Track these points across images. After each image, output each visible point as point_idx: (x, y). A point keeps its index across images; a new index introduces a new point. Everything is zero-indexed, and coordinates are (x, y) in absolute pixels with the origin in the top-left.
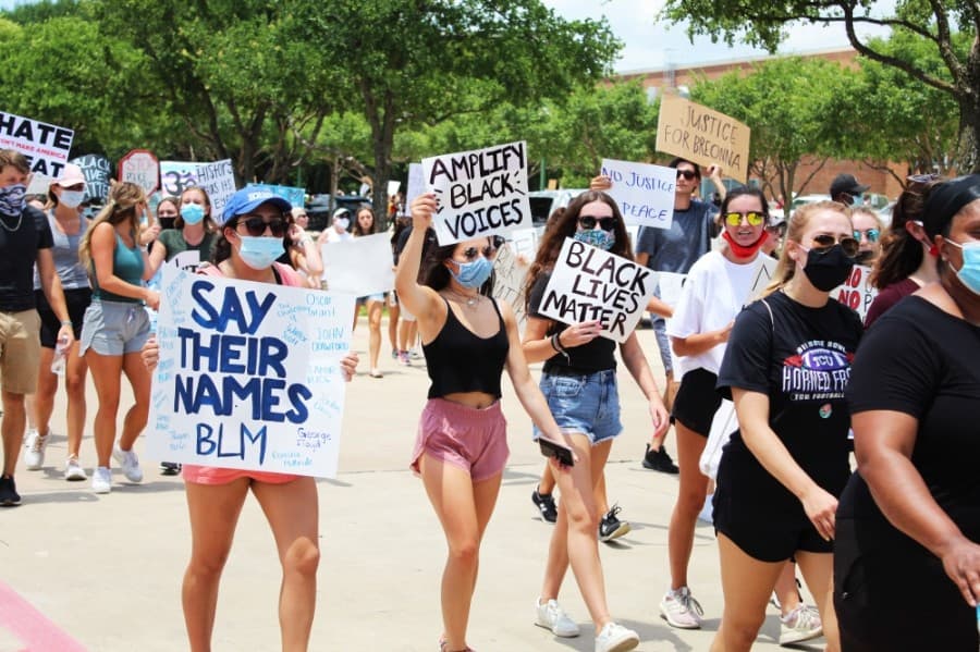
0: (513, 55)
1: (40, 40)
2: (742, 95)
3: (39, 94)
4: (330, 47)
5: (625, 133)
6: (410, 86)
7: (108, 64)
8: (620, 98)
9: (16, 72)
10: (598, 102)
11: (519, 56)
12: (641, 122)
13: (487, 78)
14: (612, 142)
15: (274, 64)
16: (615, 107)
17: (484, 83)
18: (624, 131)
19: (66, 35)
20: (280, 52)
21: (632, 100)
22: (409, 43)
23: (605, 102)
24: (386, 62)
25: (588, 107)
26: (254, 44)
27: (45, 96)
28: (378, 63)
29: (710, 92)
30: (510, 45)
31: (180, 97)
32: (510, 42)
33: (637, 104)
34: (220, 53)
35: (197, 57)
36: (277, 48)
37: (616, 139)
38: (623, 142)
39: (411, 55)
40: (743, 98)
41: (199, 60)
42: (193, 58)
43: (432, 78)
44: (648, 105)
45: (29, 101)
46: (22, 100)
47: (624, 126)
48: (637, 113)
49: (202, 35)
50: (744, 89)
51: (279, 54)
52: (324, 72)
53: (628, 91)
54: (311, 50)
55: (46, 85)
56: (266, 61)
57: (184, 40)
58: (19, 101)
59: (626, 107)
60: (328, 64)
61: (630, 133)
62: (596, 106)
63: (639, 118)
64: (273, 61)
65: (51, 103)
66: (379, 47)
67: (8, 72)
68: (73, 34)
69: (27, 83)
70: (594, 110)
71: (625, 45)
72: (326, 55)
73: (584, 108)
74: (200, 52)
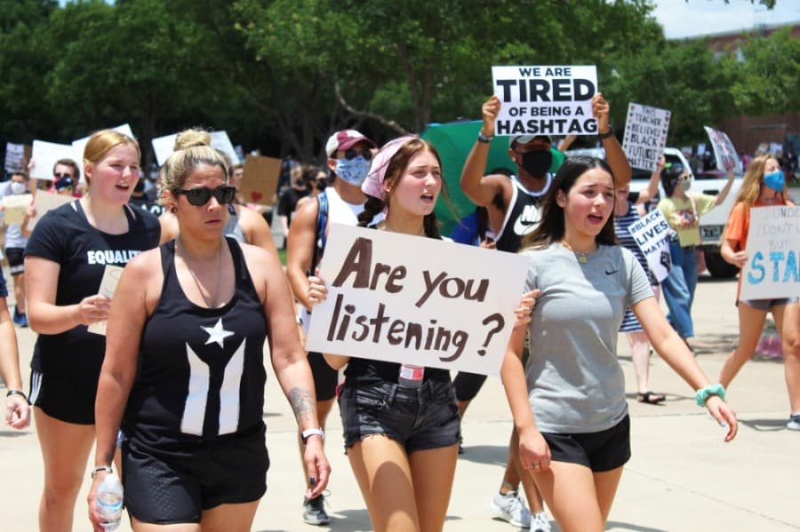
0: (545, 19)
1: (127, 19)
2: (793, 51)
3: (125, 70)
4: (367, 17)
5: (690, 92)
6: (444, 52)
7: (173, 39)
8: (685, 59)
9: (105, 49)
10: (663, 63)
11: (550, 20)
12: (705, 82)
13: (518, 42)
14: (676, 101)
15: (313, 35)
16: (680, 68)
17: (515, 47)
18: (688, 90)
19: (150, 13)
20: (318, 23)
21: (696, 60)
22: (442, 10)
23: (669, 63)
24: (421, 30)
25: (653, 68)
26: (295, 16)
27: (131, 72)
28: (412, 31)
29: (762, 49)
30: (541, 10)
31: (241, 70)
32: (541, 7)
33: (701, 63)
34: (270, 26)
35: (248, 29)
36: (315, 19)
37: (681, 98)
38: (688, 101)
39: (444, 23)
40: (794, 54)
41: (251, 33)
42: (245, 31)
43: (463, 43)
44: (712, 64)
45: (116, 77)
46: (111, 75)
47: (688, 85)
48: (701, 72)
49: (255, 9)
50: (794, 46)
51: (318, 26)
52: (361, 41)
53: (692, 51)
54: (349, 21)
55: (131, 61)
56: (305, 32)
57: (239, 14)
58: (107, 76)
59: (690, 67)
60: (364, 34)
61: (694, 92)
62: (661, 67)
63: (704, 77)
64: (311, 32)
65: (136, 77)
66: (414, 16)
67: (98, 49)
68: (158, 12)
69: (115, 60)
70: (659, 70)
71: (656, 6)
72: (363, 25)
73: (648, 68)
74: (251, 25)
